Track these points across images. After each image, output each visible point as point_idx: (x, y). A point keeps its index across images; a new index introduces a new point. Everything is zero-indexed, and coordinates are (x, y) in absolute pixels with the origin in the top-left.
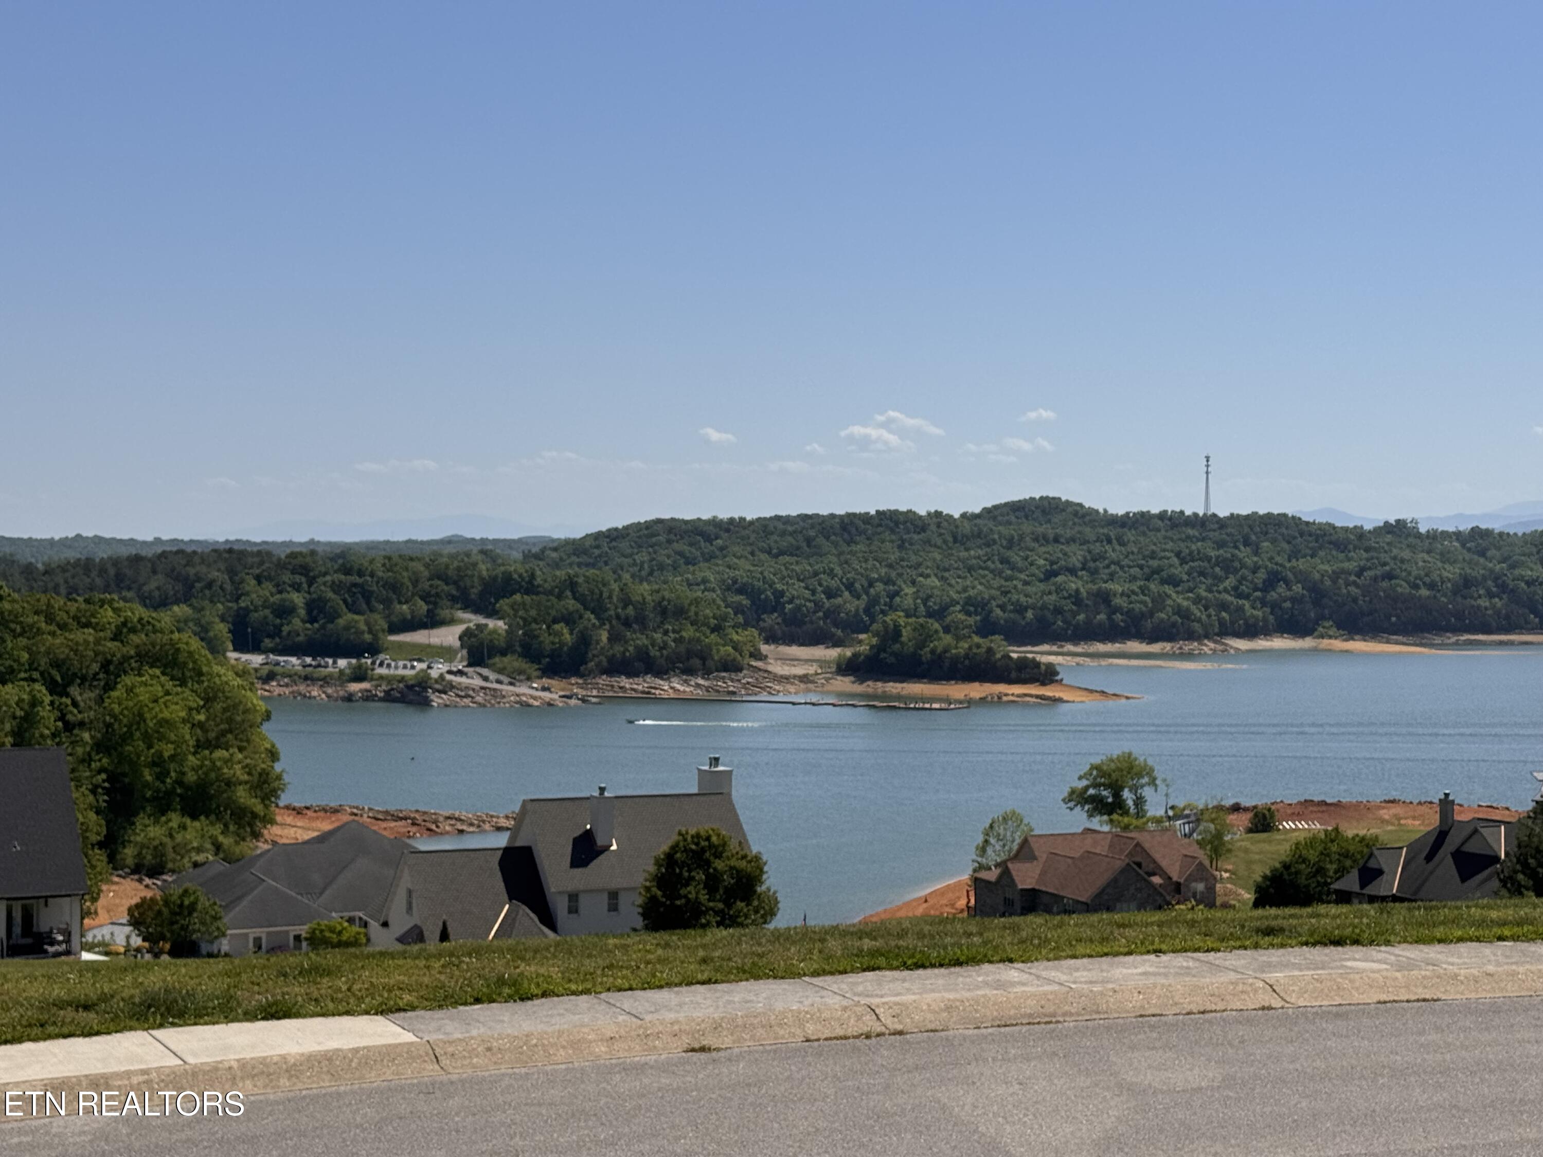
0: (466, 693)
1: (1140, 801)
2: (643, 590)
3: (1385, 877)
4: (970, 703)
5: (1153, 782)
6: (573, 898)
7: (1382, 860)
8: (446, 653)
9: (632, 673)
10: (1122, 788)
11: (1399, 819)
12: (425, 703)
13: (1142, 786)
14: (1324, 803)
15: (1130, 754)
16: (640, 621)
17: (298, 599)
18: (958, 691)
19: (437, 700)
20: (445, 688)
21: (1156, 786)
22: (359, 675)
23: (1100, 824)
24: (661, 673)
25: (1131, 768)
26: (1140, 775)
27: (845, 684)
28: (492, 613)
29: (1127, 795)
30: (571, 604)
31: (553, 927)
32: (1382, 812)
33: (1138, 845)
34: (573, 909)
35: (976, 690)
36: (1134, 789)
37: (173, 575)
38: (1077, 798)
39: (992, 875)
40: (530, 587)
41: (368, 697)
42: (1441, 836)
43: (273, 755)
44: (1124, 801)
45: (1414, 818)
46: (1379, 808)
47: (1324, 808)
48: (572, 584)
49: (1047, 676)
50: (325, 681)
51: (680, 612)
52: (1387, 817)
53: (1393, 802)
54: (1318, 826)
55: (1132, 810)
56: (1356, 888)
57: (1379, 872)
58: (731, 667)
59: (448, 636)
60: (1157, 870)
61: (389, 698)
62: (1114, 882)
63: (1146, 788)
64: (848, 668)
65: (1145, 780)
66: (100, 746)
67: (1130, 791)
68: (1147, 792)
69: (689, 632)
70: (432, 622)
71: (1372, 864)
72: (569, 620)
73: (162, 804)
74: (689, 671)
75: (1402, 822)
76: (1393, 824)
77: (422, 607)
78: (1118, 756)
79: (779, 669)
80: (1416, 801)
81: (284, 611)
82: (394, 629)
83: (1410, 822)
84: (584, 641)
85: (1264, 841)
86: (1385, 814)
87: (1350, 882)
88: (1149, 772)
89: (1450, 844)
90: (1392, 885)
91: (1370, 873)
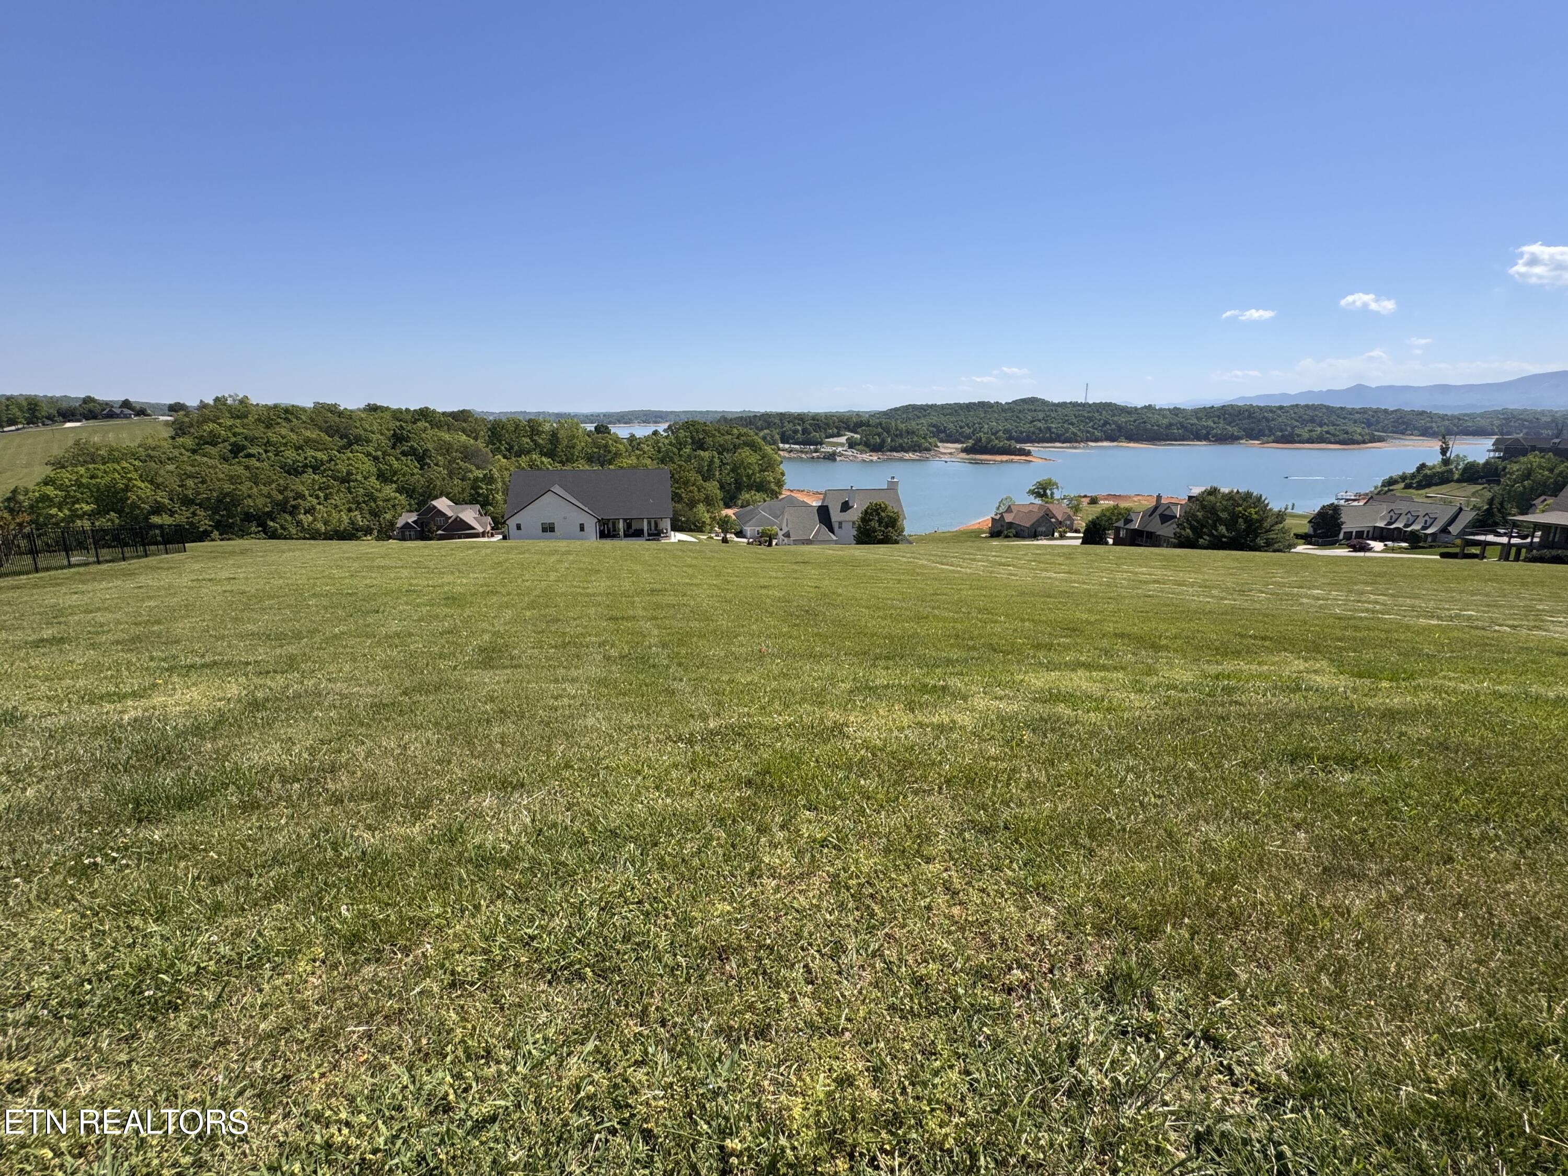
0: (847, 457)
1: (1052, 494)
2: (902, 426)
3: (1134, 522)
4: (1002, 462)
5: (1057, 488)
6: (840, 523)
7: (1133, 516)
8: (842, 445)
9: (897, 451)
10: (1047, 489)
12: (835, 460)
13: (1053, 489)
14: (1115, 495)
15: (1050, 479)
16: (901, 436)
17: (799, 428)
18: (999, 458)
19: (838, 459)
20: (841, 455)
22: (816, 451)
23: (1038, 501)
24: (906, 451)
25: (1050, 483)
26: (1053, 485)
27: (963, 455)
28: (856, 433)
29: (1048, 492)
30: (880, 430)
31: (833, 532)
33: (1050, 508)
34: (840, 527)
35: (1005, 458)
36: (1051, 490)
37: (765, 421)
38: (1032, 492)
39: (998, 517)
40: (868, 425)
41: (818, 458)
42: (1156, 508)
43: (783, 474)
47: (1115, 497)
48: (881, 424)
49: (1028, 453)
50: (806, 453)
51: (913, 432)
52: (1135, 500)
54: (1112, 503)
55: (1049, 497)
56: (1122, 526)
57: (1132, 520)
58: (928, 450)
59: (843, 440)
60: (1054, 517)
61: (824, 458)
62: (1038, 521)
63: (1055, 489)
64: (966, 450)
65: (1055, 487)
66: (733, 470)
67: (1049, 490)
68: (1055, 491)
69: (915, 439)
70: (839, 435)
71: (1129, 518)
72: (879, 435)
73: (750, 488)
74: (915, 451)
76: (1138, 503)
77: (835, 431)
78: (1047, 479)
79: (942, 450)
81: (796, 432)
82: (827, 437)
84: (883, 441)
85: (1093, 507)
87: (1120, 524)
88: (1056, 484)
89: (1159, 512)
90: (1136, 525)
91: (1128, 521)
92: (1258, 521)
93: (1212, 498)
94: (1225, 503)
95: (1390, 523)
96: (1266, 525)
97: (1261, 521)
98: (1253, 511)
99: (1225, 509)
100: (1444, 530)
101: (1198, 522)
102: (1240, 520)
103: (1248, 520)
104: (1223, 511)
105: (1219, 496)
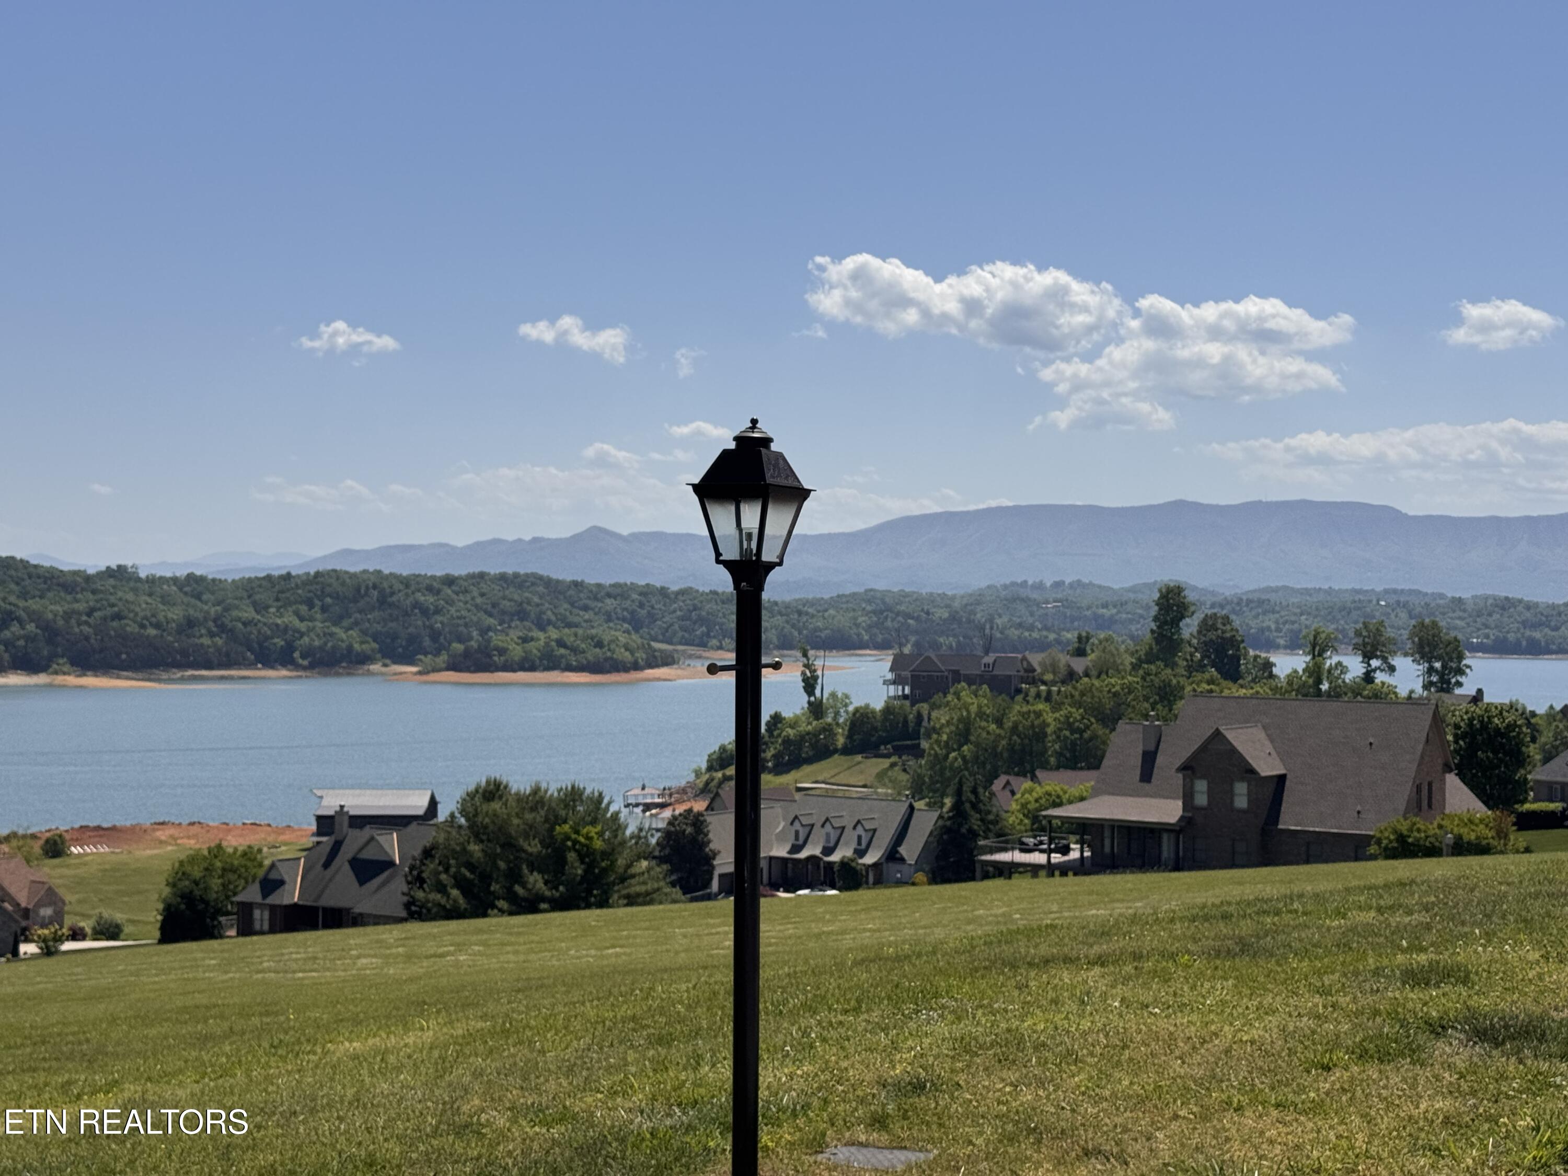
3: (287, 887)
7: (284, 872)
11: (175, 839)
14: (98, 828)
32: (158, 834)
42: (336, 845)
45: (189, 837)
46: (154, 830)
47: (101, 832)
52: (163, 838)
53: (163, 823)
54: (107, 849)
56: (258, 898)
57: (281, 883)
71: (273, 876)
75: (179, 841)
76: (170, 844)
80: (185, 822)
83: (185, 841)
86: (161, 834)
87: (252, 894)
89: (347, 851)
90: (293, 894)
91: (271, 884)
92: (605, 855)
93: (496, 806)
94: (529, 816)
95: (796, 849)
96: (621, 862)
97: (609, 854)
98: (593, 831)
99: (529, 831)
100: (893, 856)
101: (471, 866)
102: (571, 856)
103: (586, 854)
104: (526, 836)
105: (512, 803)
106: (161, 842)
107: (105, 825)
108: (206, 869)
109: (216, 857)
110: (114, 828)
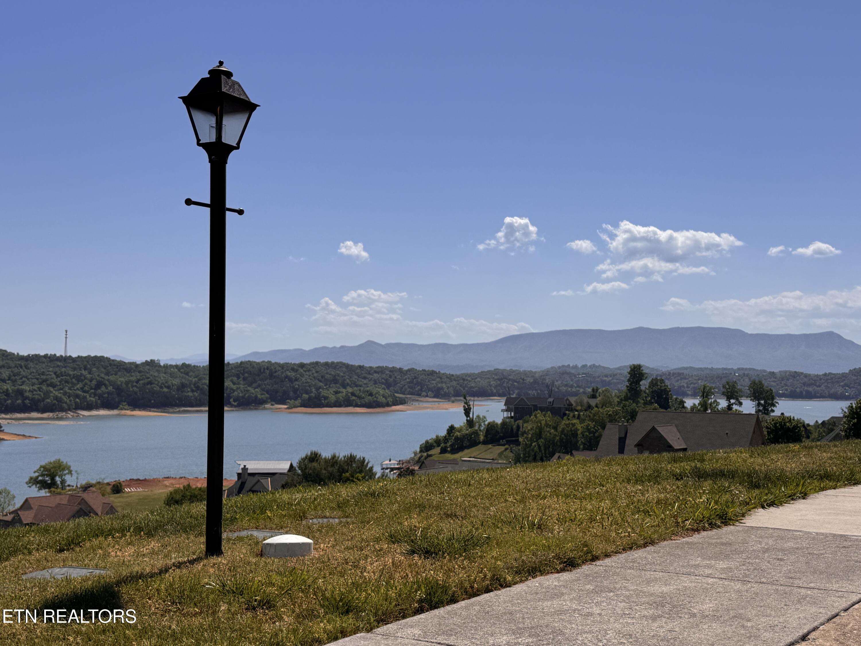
1: (63, 482)
5: (70, 472)
10: (55, 476)
11: (173, 485)
13: (65, 475)
14: (138, 480)
15: (59, 460)
21: (72, 474)
25: (60, 466)
26: (63, 470)
29: (58, 479)
32: (165, 482)
33: (83, 499)
36: (61, 476)
38: (33, 481)
42: (243, 484)
44: (56, 482)
45: (179, 484)
46: (163, 481)
47: (140, 482)
52: (168, 484)
53: (168, 478)
54: (141, 490)
55: (60, 486)
63: (67, 476)
65: (67, 471)
67: (59, 477)
68: (67, 478)
76: (169, 486)
78: (54, 461)
80: (178, 477)
83: (176, 485)
85: (119, 497)
86: (167, 483)
88: (68, 468)
89: (247, 487)
94: (330, 469)
98: (360, 476)
99: (331, 476)
104: (329, 479)
105: (322, 463)
106: (166, 486)
107: (141, 479)
108: (183, 496)
109: (187, 490)
110: (145, 480)
